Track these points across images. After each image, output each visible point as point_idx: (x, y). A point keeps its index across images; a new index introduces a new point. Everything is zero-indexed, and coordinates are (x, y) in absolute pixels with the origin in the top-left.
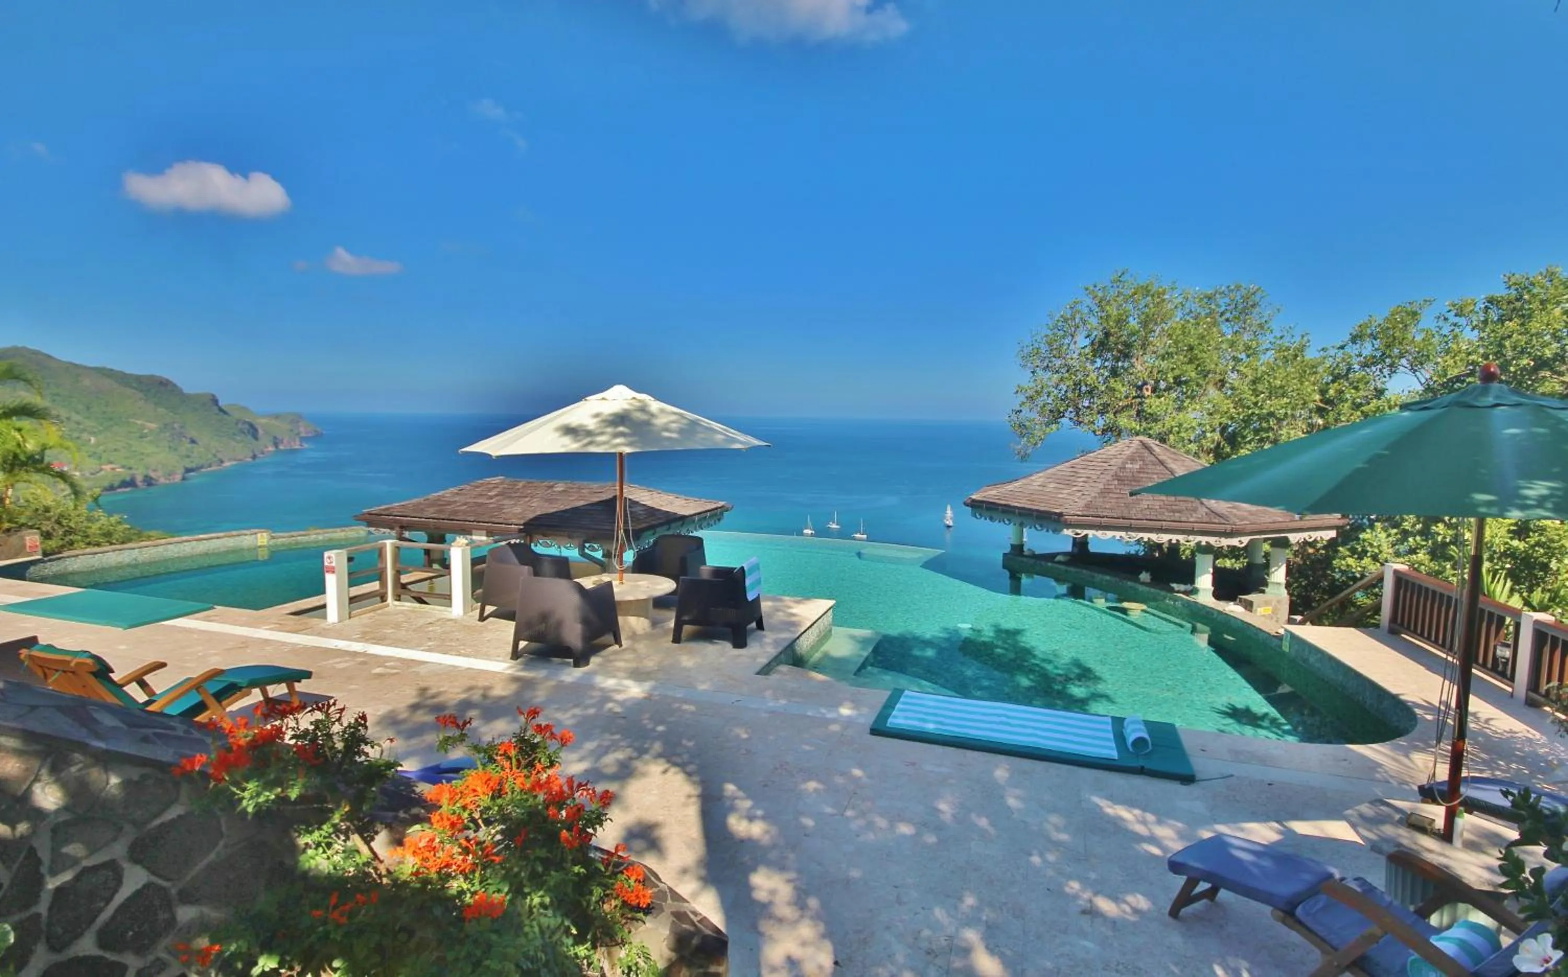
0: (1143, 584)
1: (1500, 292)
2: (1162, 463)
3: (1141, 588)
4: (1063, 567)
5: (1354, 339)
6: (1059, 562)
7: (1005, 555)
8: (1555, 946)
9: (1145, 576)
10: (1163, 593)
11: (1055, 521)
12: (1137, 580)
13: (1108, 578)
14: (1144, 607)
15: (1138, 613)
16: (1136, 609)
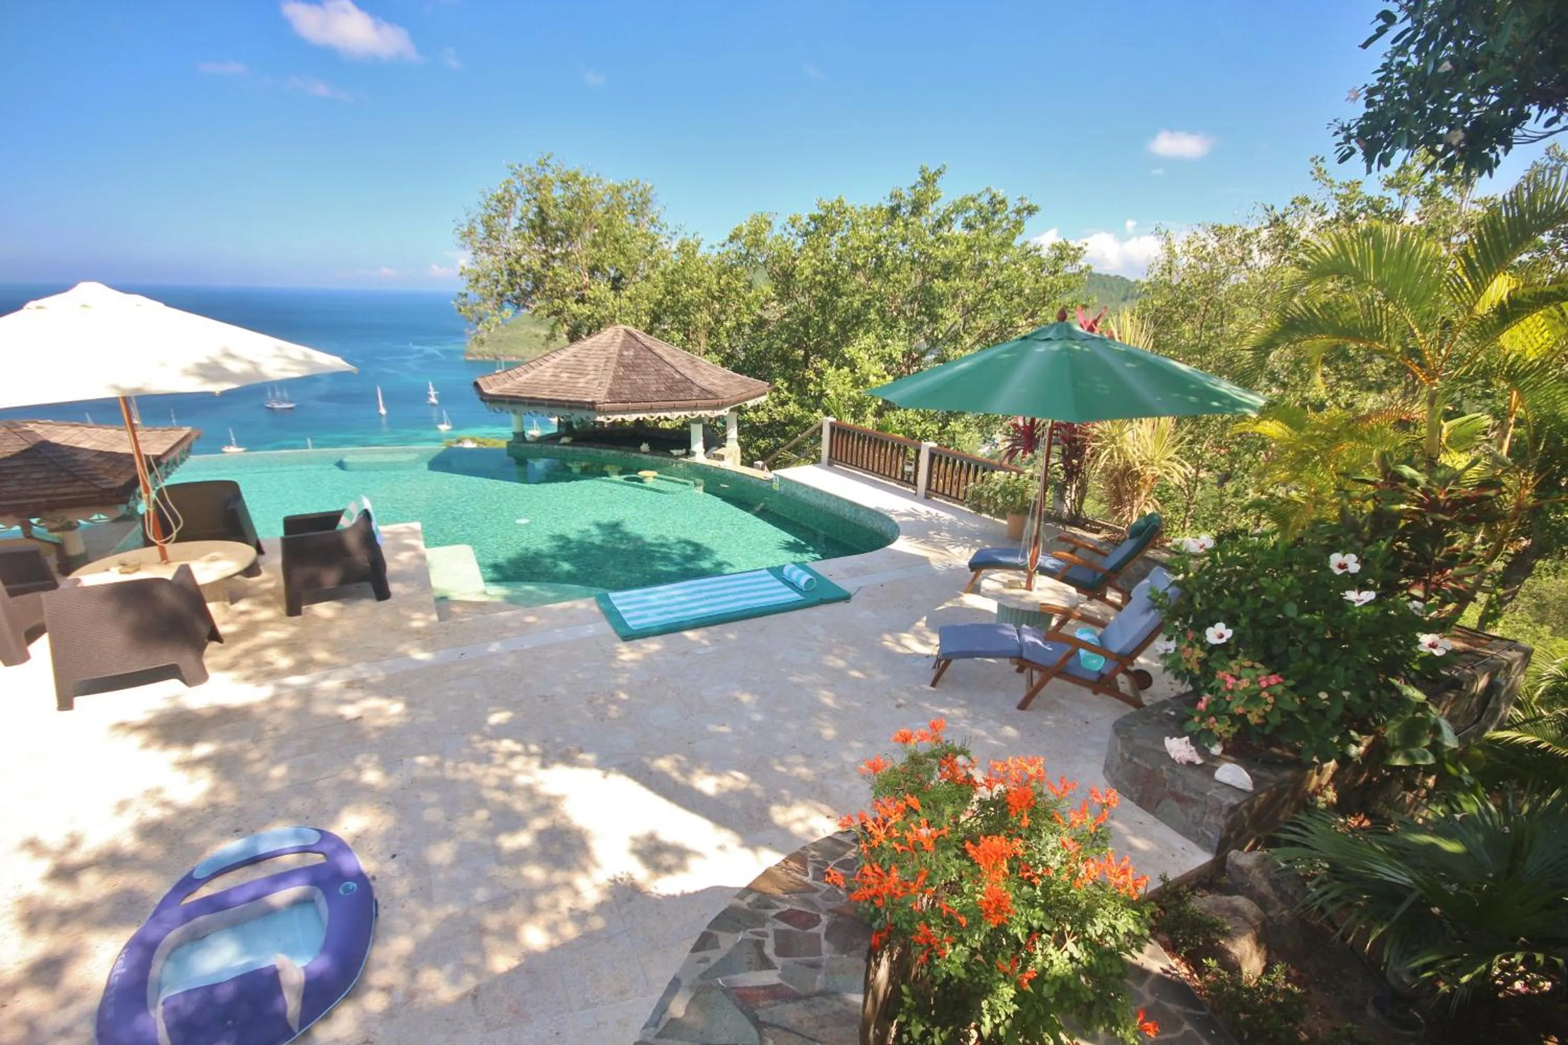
0: (645, 453)
1: (816, 212)
2: (649, 349)
3: (645, 457)
4: (570, 448)
5: (732, 239)
6: (564, 444)
7: (509, 443)
8: (1227, 627)
9: (645, 447)
10: (665, 459)
11: (589, 409)
12: (640, 452)
13: (613, 452)
14: (655, 473)
15: (651, 479)
16: (648, 475)
